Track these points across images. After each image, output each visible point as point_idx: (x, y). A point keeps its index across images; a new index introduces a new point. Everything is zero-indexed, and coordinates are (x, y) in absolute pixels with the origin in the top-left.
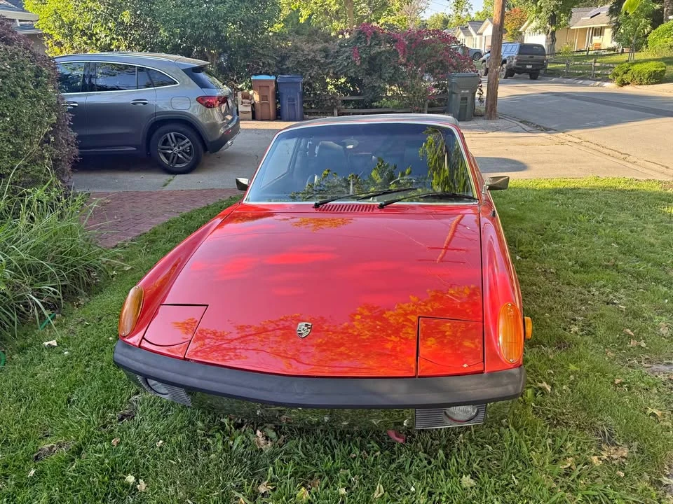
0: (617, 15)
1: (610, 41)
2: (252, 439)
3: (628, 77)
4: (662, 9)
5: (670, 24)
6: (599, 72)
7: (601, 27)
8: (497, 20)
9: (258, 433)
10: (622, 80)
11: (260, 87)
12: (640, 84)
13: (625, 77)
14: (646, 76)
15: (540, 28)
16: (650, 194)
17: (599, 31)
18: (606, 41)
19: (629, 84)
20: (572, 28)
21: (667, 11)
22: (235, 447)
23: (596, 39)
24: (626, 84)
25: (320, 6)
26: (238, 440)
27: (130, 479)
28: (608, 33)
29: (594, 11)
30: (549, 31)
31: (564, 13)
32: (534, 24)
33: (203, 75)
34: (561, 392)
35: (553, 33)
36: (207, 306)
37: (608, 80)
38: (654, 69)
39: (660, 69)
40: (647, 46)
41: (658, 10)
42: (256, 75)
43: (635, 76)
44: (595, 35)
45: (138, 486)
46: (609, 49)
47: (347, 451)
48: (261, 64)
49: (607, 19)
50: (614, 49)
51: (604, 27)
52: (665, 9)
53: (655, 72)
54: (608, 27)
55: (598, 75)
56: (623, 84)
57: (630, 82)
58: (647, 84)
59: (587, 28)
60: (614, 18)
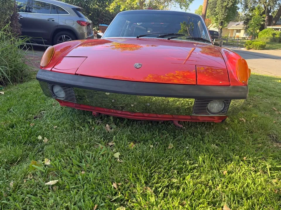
0: (246, 25)
1: (243, 35)
2: (104, 128)
3: (251, 46)
4: (264, 24)
5: (267, 29)
6: (240, 44)
7: (240, 29)
8: (204, 12)
9: (107, 125)
10: (249, 47)
11: (102, 29)
12: (256, 49)
13: (250, 46)
14: (258, 46)
15: (216, 26)
16: (268, 77)
17: (239, 31)
18: (242, 34)
19: (251, 49)
20: (228, 29)
21: (266, 24)
22: (95, 130)
23: (237, 34)
24: (250, 49)
25: (129, 5)
26: (97, 128)
27: (40, 138)
28: (243, 32)
29: (237, 23)
30: (219, 28)
31: (226, 21)
32: (214, 25)
33: (80, 13)
34: (250, 123)
35: (221, 29)
36: (87, 57)
37: (243, 47)
38: (261, 44)
39: (264, 44)
40: (258, 37)
41: (262, 24)
42: (101, 24)
43: (254, 46)
44: (237, 32)
45: (44, 140)
46: (242, 38)
47: (152, 134)
48: (104, 20)
49: (243, 26)
50: (244, 38)
51: (241, 29)
52: (265, 24)
53: (262, 45)
54: (242, 29)
55: (239, 45)
56: (249, 49)
57: (252, 48)
58: (259, 49)
59: (234, 29)
60: (246, 26)
